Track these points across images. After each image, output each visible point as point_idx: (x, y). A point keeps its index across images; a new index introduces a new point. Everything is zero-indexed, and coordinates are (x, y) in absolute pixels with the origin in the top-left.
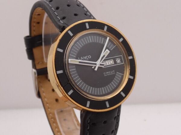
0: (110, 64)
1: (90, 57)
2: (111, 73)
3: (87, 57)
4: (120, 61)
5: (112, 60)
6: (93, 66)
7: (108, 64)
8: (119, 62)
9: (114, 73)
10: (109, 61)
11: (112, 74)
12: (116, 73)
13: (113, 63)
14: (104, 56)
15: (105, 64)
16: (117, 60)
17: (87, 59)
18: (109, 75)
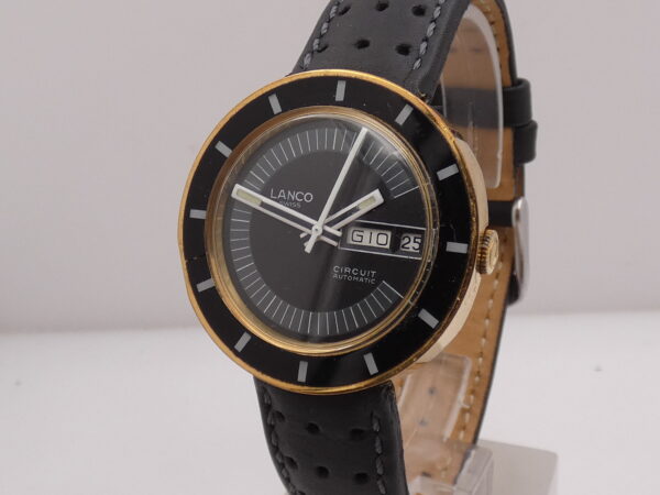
0: (374, 244)
1: (308, 197)
2: (359, 276)
3: (300, 196)
4: (417, 246)
5: (389, 234)
6: (302, 232)
7: (365, 242)
8: (411, 250)
9: (372, 281)
10: (375, 233)
11: (361, 280)
13: (388, 246)
14: (356, 209)
15: (356, 238)
16: (406, 240)
17: (295, 201)
18: (350, 278)
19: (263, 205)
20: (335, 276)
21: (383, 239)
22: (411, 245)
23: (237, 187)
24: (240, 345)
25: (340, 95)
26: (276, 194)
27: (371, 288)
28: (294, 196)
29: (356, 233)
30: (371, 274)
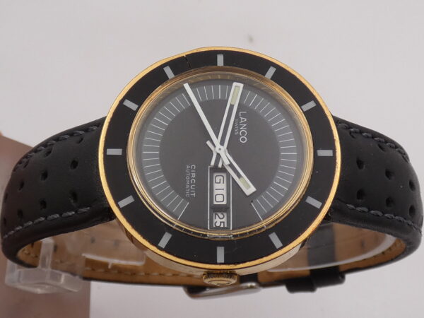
0: (216, 192)
1: (243, 140)
2: (190, 185)
3: (243, 133)
4: (218, 224)
5: (225, 203)
7: (216, 186)
8: (215, 221)
9: (187, 195)
10: (224, 192)
11: (188, 187)
12: (187, 199)
13: (215, 203)
14: (239, 176)
15: (218, 179)
16: (221, 216)
17: (240, 130)
18: (188, 178)
19: (232, 107)
20: (188, 167)
21: (220, 198)
22: (220, 220)
23: (241, 85)
24: (128, 104)
25: (322, 153)
26: (243, 115)
27: (182, 195)
28: (243, 129)
29: (222, 178)
30: (193, 193)
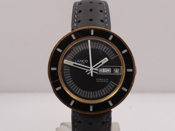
0: (106, 72)
1: (86, 61)
2: (104, 81)
4: (118, 71)
5: (110, 69)
6: (86, 71)
7: (104, 72)
10: (106, 69)
13: (110, 72)
14: (101, 63)
15: (101, 71)
16: (115, 70)
17: (83, 63)
18: (101, 81)
19: (74, 64)
20: (97, 81)
21: (108, 70)
22: (117, 71)
23: (65, 60)
26: (77, 61)
27: (108, 83)
28: (82, 61)
29: (101, 69)
30: (107, 80)
